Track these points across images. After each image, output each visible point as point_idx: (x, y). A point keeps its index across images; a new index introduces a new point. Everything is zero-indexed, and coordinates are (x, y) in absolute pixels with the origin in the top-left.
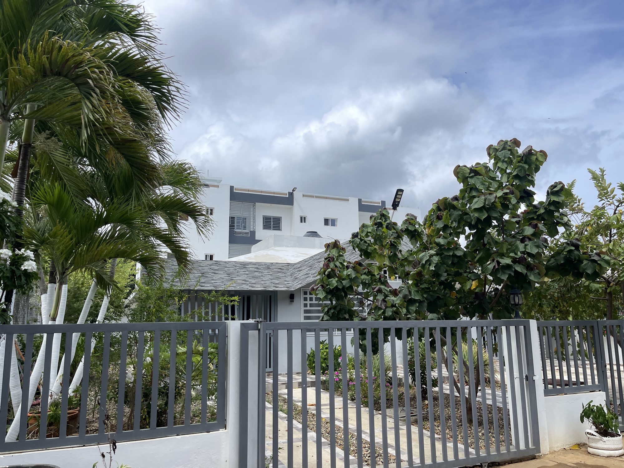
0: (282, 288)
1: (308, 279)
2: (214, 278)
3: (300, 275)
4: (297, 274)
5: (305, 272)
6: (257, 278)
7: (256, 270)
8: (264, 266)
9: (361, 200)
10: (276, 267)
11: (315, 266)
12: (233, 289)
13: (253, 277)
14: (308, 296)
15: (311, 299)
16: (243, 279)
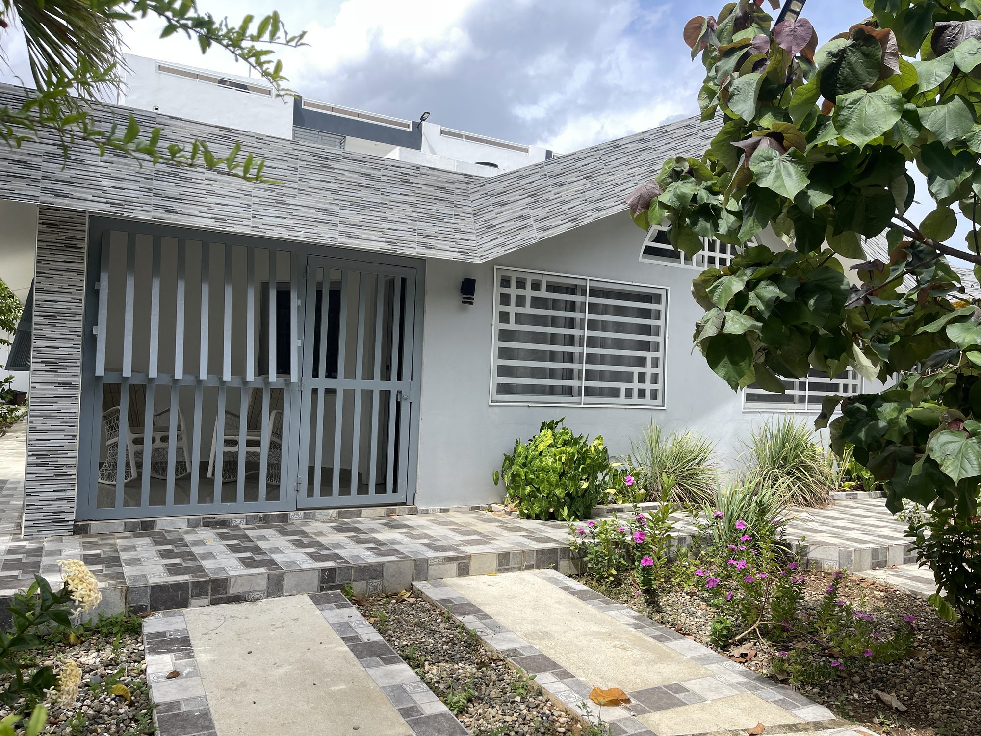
0: (445, 252)
1: (524, 234)
2: (216, 188)
3: (503, 216)
4: (493, 215)
5: (516, 209)
6: (366, 208)
7: (363, 180)
8: (392, 174)
9: (551, 152)
10: (431, 180)
11: (546, 196)
12: (285, 234)
13: (353, 203)
14: (513, 291)
15: (520, 301)
16: (321, 206)
